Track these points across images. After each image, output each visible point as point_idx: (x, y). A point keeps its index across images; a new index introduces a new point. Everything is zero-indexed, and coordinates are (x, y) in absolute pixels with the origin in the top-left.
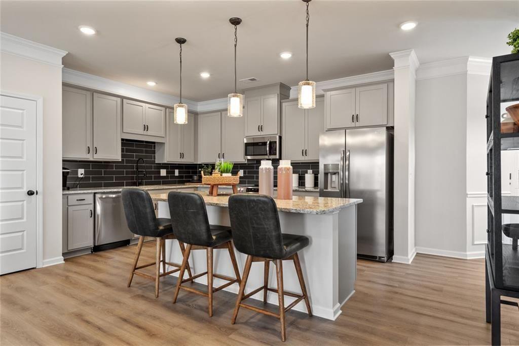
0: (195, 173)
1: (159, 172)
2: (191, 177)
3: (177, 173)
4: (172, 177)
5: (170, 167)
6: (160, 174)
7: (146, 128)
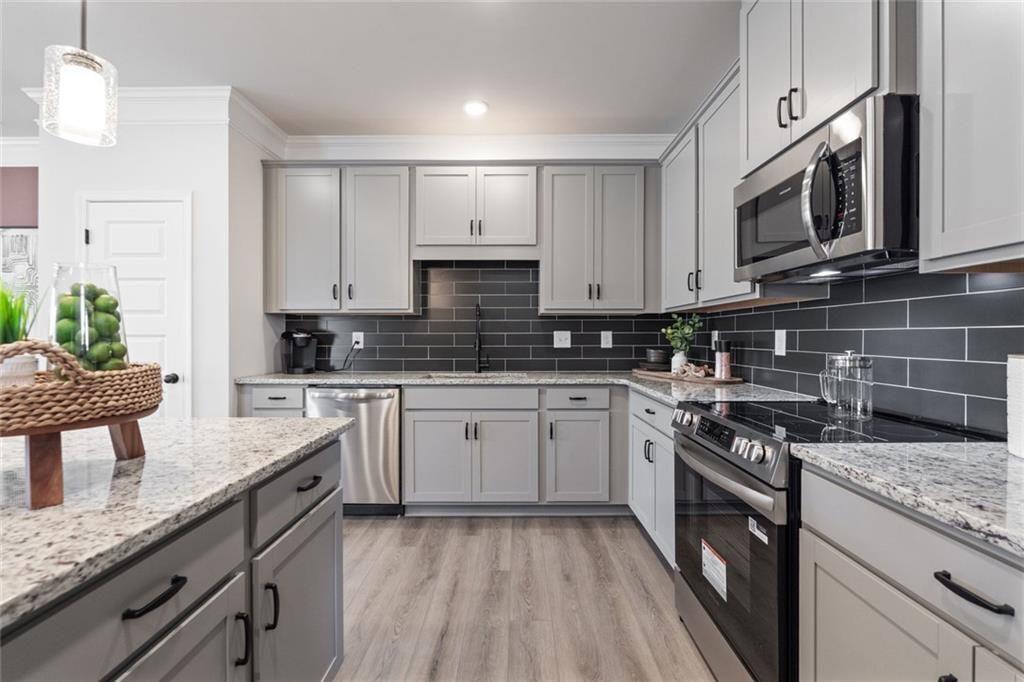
0: (651, 341)
1: (551, 339)
2: (642, 352)
3: (607, 340)
4: (588, 352)
5: (584, 325)
6: (553, 344)
7: (476, 227)
